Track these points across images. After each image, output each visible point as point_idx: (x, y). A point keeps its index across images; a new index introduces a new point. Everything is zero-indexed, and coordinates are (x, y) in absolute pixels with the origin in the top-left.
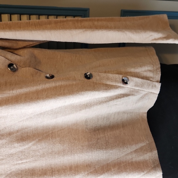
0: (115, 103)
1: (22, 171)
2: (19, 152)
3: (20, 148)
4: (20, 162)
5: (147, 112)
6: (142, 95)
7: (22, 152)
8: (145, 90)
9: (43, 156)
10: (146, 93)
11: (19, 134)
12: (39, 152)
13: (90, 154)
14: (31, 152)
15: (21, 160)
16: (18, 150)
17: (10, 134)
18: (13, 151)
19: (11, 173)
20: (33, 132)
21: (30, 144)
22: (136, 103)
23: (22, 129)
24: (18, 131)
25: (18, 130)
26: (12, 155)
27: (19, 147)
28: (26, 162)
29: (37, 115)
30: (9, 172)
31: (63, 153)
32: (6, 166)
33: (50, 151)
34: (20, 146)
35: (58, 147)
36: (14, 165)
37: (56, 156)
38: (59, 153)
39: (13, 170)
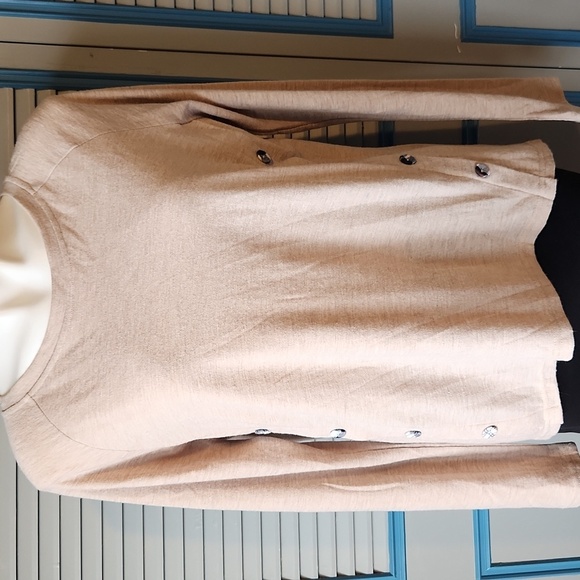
0: (465, 210)
1: (293, 314)
2: (287, 278)
3: (289, 271)
4: (289, 297)
5: (535, 244)
6: (518, 200)
7: (291, 279)
8: (524, 190)
9: (330, 290)
10: (527, 196)
11: (285, 248)
12: (323, 283)
13: (420, 294)
14: (308, 282)
15: (291, 293)
16: (284, 275)
17: (269, 246)
18: (275, 276)
19: (273, 316)
21: (306, 268)
22: (508, 215)
23: (290, 242)
26: (273, 283)
27: (285, 271)
28: (300, 299)
29: (317, 217)
30: (269, 314)
31: (368, 289)
32: (265, 302)
33: (343, 283)
34: (288, 268)
35: (357, 278)
36: (279, 301)
37: (355, 293)
38: (359, 289)
39: (276, 311)
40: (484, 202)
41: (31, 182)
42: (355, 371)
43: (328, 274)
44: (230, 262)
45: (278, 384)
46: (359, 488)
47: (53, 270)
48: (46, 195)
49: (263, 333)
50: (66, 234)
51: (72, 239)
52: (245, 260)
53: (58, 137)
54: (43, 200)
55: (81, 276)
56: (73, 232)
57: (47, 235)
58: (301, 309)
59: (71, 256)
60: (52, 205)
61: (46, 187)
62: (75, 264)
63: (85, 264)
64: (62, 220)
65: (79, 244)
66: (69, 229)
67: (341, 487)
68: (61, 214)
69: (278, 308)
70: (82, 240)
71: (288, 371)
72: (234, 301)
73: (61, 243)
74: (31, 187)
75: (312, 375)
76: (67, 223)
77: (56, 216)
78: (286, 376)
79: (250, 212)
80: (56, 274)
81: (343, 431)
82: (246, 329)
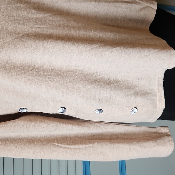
2: (36, 18)
3: (37, 15)
4: (37, 26)
6: (143, 7)
7: (38, 18)
8: (145, 3)
9: (59, 26)
10: (146, 6)
12: (56, 23)
13: (104, 33)
14: (48, 21)
15: (38, 24)
16: (35, 16)
18: (30, 15)
19: (28, 34)
21: (47, 15)
22: (139, 12)
26: (29, 19)
28: (43, 28)
30: (26, 33)
31: (79, 28)
32: (24, 27)
33: (66, 24)
34: (37, 13)
36: (32, 27)
37: (72, 29)
38: (74, 28)
39: (30, 32)
40: (129, 4)
42: (72, 71)
43: (58, 20)
44: (4, 5)
45: (31, 72)
46: (72, 147)
49: (22, 41)
52: (13, 5)
58: (44, 33)
67: (63, 146)
69: (31, 31)
71: (36, 66)
72: (6, 24)
75: (49, 70)
78: (35, 69)
81: (65, 108)
82: (13, 38)
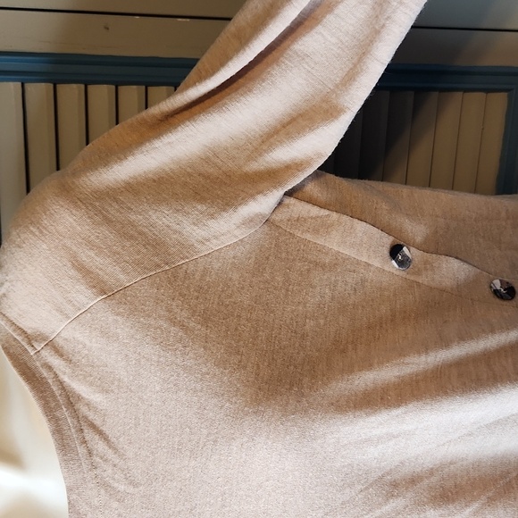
20: (468, 473)
21: (468, 512)
24: (431, 472)
25: (432, 469)
29: (488, 426)
41: (29, 332)
47: (69, 490)
48: (56, 362)
50: (89, 434)
51: (100, 446)
53: (73, 272)
54: (50, 368)
55: (115, 505)
56: (101, 433)
57: (58, 432)
59: (98, 471)
60: (66, 379)
61: (53, 346)
62: (106, 486)
63: (122, 488)
64: (84, 410)
65: (110, 454)
66: (93, 426)
68: (79, 398)
70: (115, 450)
73: (82, 450)
74: (30, 339)
76: (91, 416)
77: (71, 400)
79: (391, 437)
80: (74, 497)
